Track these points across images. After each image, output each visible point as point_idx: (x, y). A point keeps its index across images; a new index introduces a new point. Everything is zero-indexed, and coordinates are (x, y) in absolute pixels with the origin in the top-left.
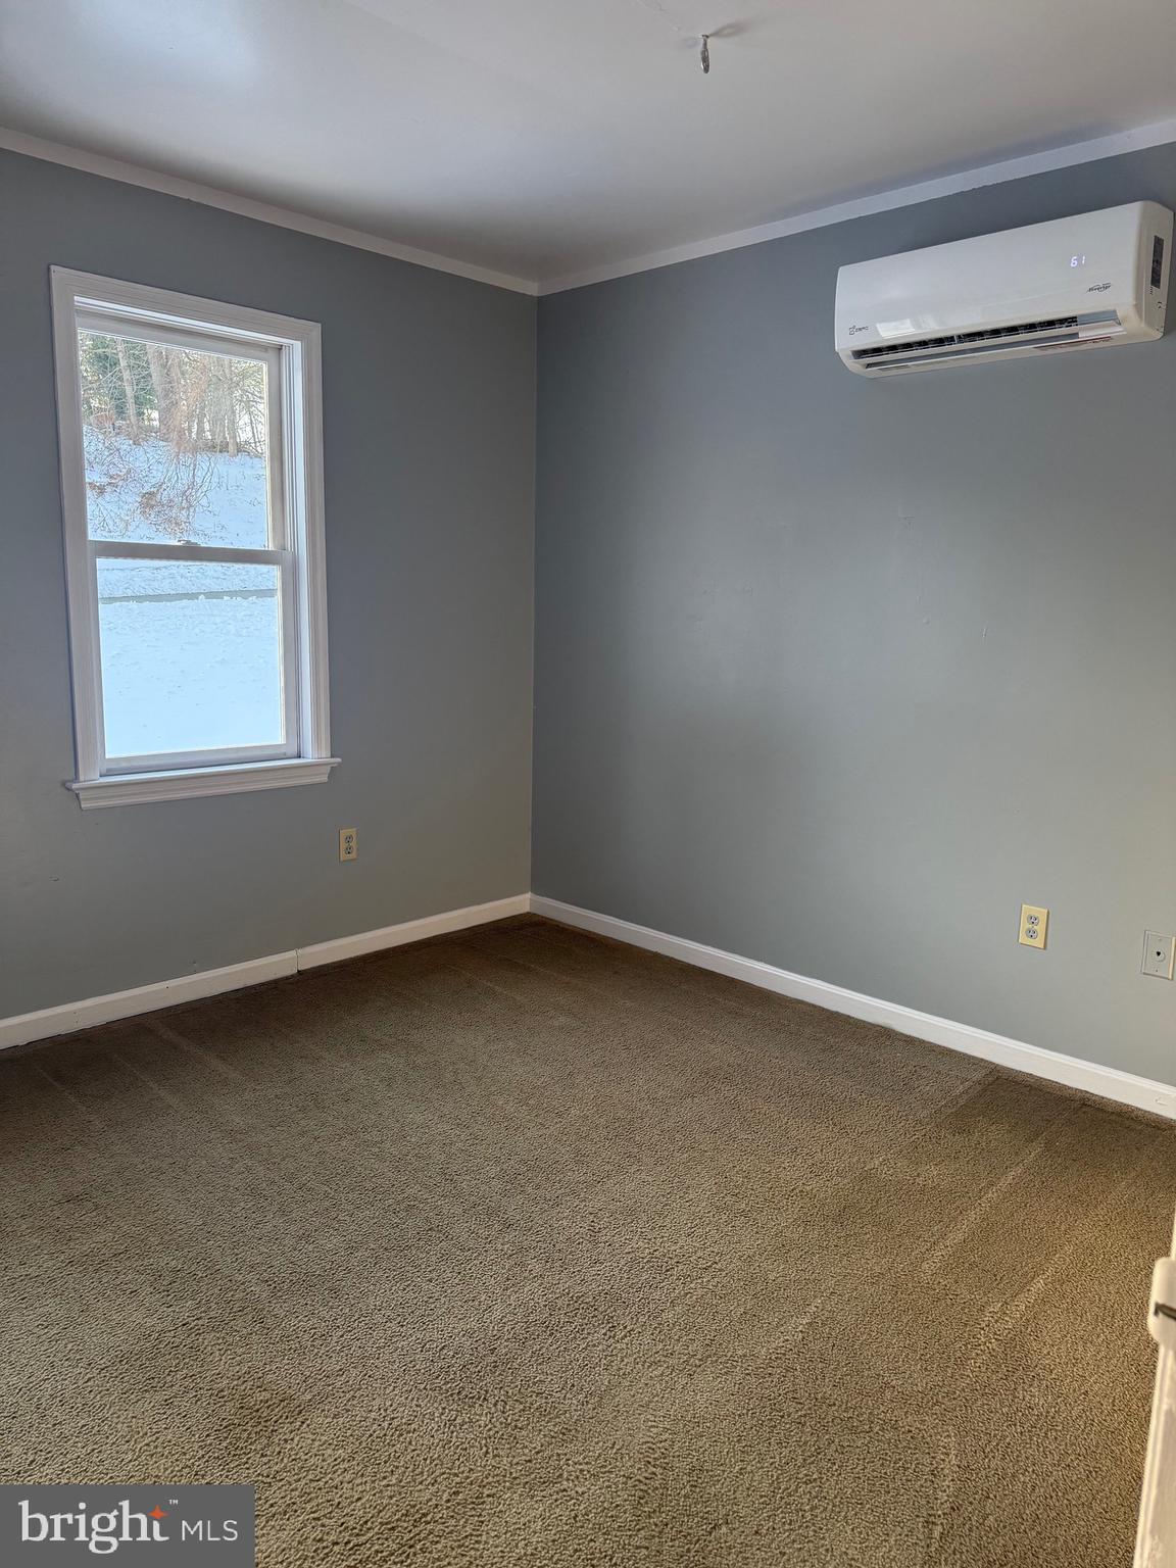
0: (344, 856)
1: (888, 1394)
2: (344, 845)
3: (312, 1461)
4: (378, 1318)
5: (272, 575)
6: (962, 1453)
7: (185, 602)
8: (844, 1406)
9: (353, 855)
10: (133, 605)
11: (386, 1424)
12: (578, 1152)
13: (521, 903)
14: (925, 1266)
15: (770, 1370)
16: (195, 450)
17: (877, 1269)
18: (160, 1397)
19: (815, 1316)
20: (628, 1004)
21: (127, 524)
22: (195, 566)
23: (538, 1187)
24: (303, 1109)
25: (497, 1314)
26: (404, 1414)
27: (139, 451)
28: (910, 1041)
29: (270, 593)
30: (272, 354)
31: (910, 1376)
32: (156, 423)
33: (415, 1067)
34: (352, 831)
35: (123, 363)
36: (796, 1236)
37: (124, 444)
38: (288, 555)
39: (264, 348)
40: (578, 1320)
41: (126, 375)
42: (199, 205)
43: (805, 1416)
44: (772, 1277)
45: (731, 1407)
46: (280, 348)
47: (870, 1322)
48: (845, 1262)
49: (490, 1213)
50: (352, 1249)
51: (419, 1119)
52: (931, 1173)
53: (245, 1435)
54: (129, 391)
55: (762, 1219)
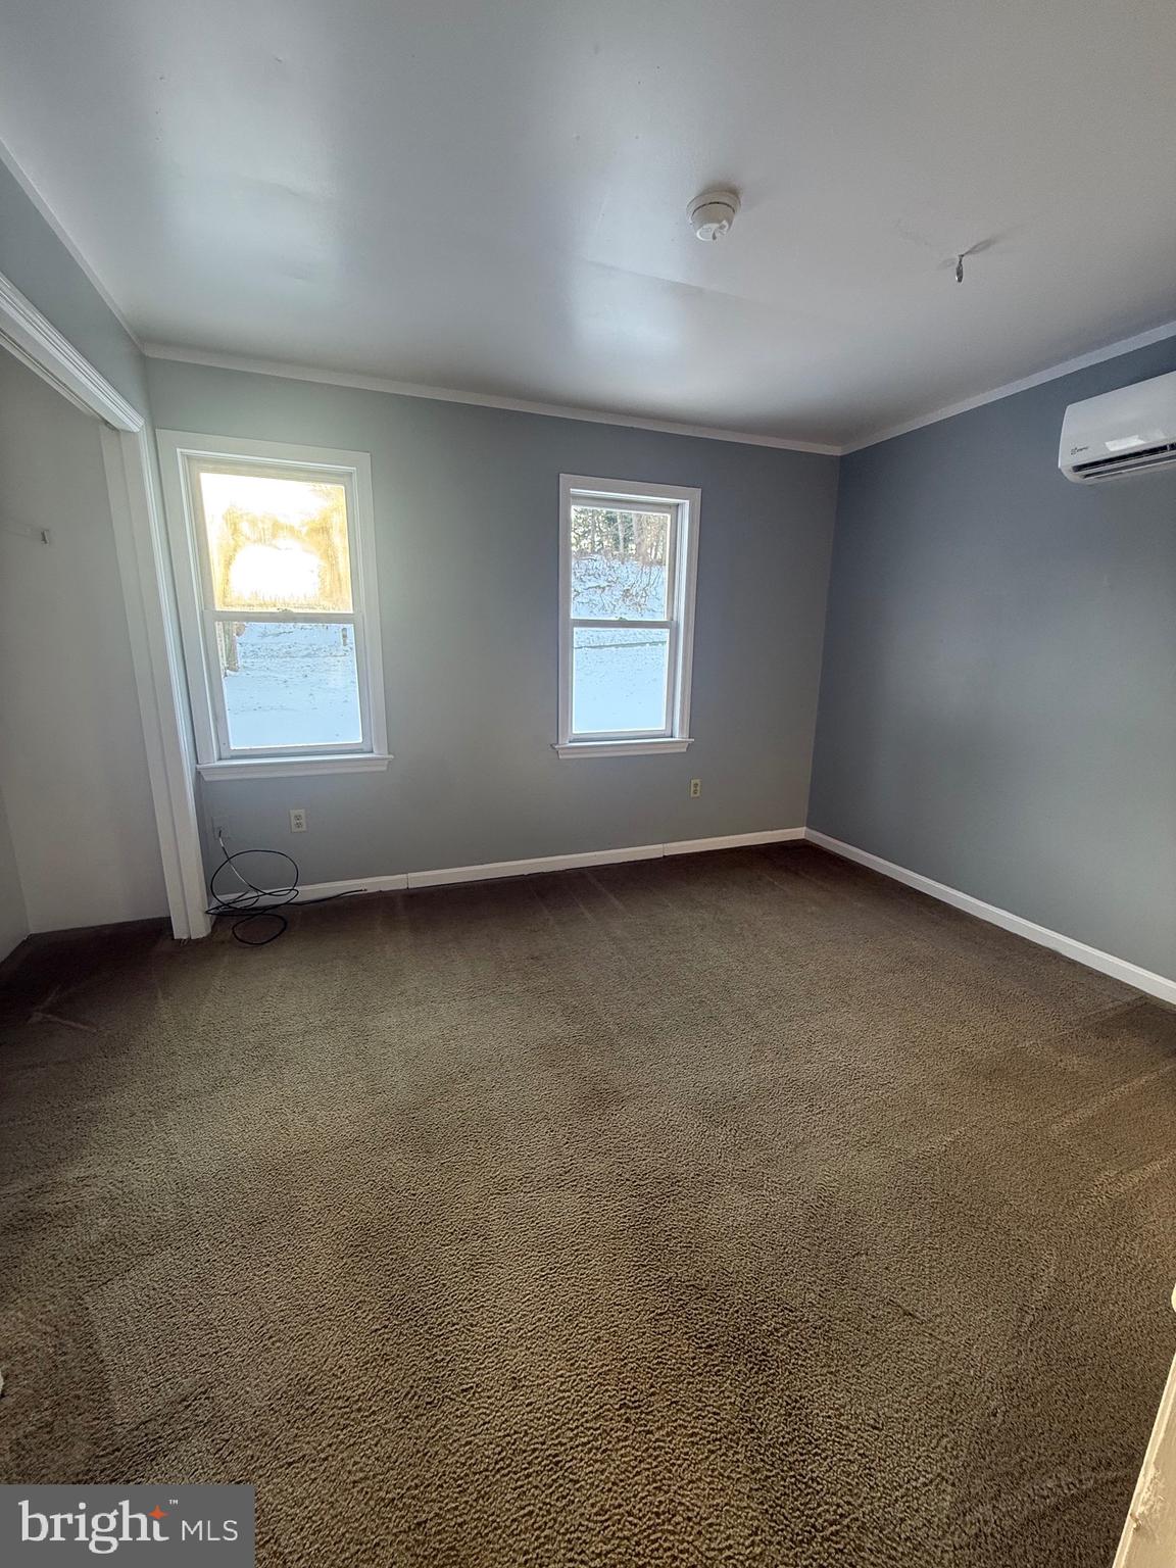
0: (692, 795)
1: (1006, 1208)
2: (693, 789)
3: (624, 1130)
4: (673, 1061)
5: (665, 634)
6: (1058, 1269)
7: (639, 647)
8: (968, 1206)
9: (698, 794)
10: (613, 649)
11: (666, 1122)
12: (809, 992)
13: (800, 833)
14: (1054, 1127)
15: (917, 1164)
16: (651, 564)
17: (1014, 1119)
18: (556, 1071)
19: (957, 1138)
20: (860, 905)
21: (615, 606)
22: (622, 630)
23: (780, 1007)
24: (654, 934)
25: (741, 1077)
26: (677, 1119)
27: (623, 568)
28: (1073, 963)
29: (663, 643)
30: (673, 509)
31: (1027, 1202)
32: (634, 552)
33: (719, 921)
34: (698, 781)
35: (619, 521)
36: (953, 1080)
37: (616, 563)
38: (674, 623)
39: (669, 506)
40: (790, 1095)
41: (620, 527)
42: (638, 429)
43: (937, 1203)
44: (929, 1103)
45: (883, 1180)
46: (678, 505)
47: (1000, 1154)
48: (988, 1107)
49: (748, 1016)
50: (665, 1018)
51: (716, 952)
52: (1072, 1062)
53: (593, 1104)
54: (621, 535)
55: (929, 1062)
